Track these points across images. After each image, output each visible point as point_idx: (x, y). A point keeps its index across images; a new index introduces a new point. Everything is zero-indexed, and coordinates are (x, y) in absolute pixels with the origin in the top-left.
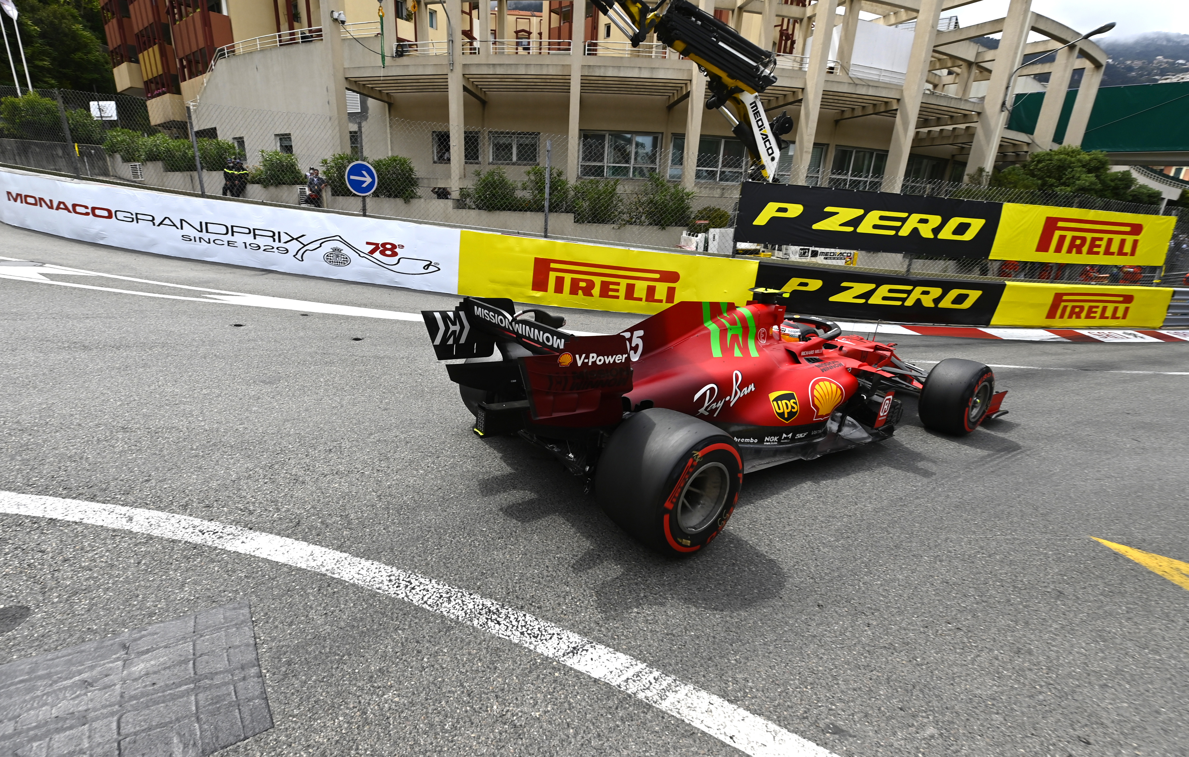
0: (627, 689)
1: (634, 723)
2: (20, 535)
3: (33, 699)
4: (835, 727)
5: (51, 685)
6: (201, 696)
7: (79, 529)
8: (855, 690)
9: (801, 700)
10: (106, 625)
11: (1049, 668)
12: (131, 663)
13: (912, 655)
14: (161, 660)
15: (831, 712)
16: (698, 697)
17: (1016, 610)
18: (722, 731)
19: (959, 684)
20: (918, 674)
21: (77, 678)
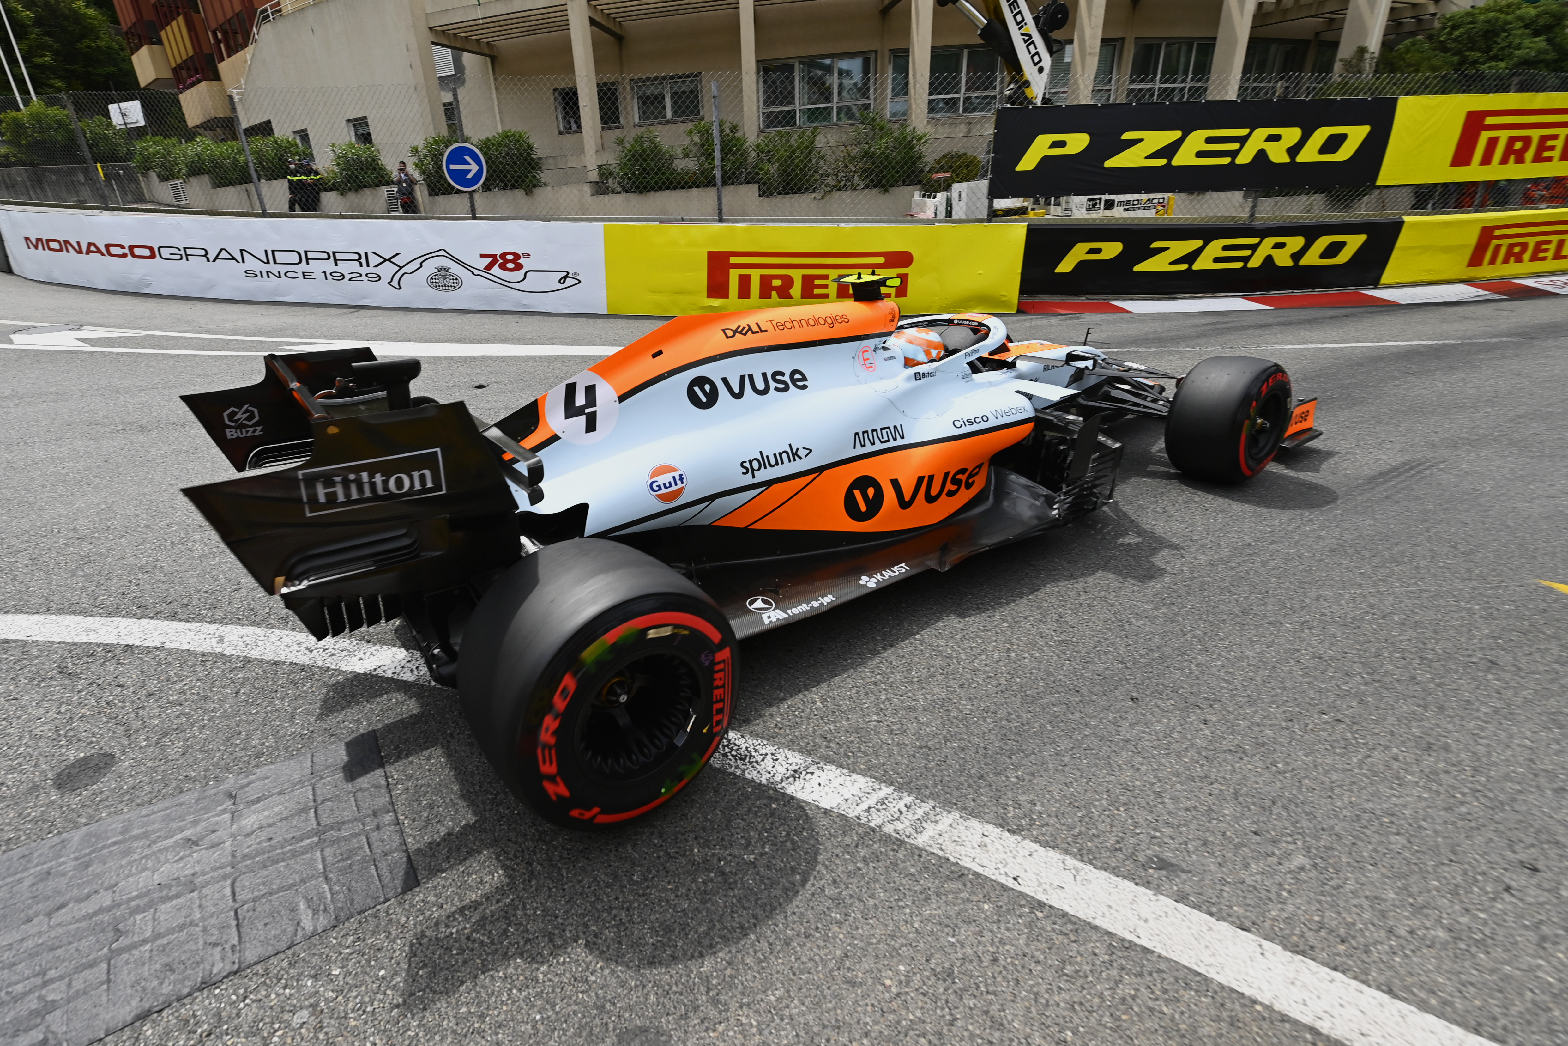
0: (869, 821)
1: (880, 864)
2: (93, 668)
3: (131, 863)
4: (1161, 860)
5: (149, 846)
6: (328, 852)
7: (162, 656)
8: (1187, 810)
9: (1112, 826)
10: (206, 770)
11: (1475, 769)
12: (241, 816)
13: (1270, 760)
14: (276, 809)
15: (1155, 841)
16: (967, 828)
17: (1424, 690)
18: (1002, 871)
19: (1340, 796)
20: (1279, 784)
21: (179, 836)
